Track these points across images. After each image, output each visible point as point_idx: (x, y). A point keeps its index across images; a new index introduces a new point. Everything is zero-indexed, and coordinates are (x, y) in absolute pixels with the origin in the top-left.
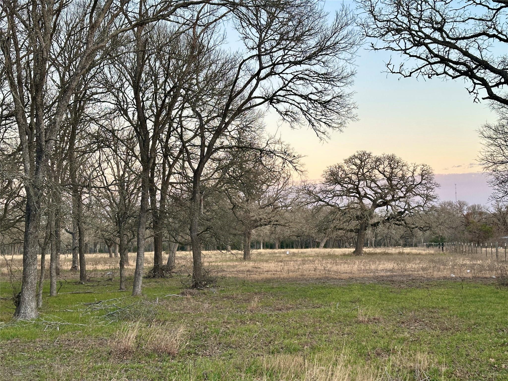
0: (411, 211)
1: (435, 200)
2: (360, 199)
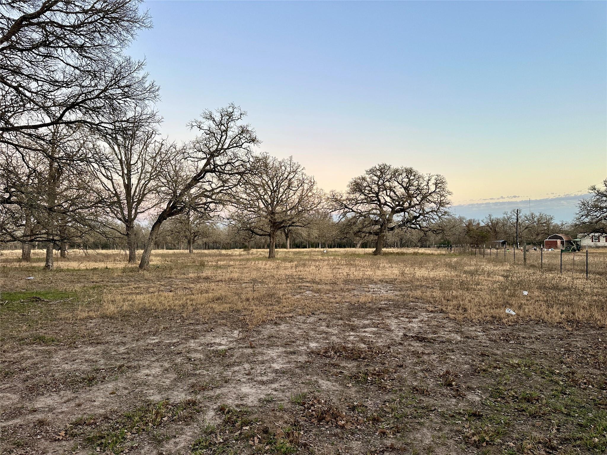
0: (426, 215)
1: (449, 206)
2: (380, 206)
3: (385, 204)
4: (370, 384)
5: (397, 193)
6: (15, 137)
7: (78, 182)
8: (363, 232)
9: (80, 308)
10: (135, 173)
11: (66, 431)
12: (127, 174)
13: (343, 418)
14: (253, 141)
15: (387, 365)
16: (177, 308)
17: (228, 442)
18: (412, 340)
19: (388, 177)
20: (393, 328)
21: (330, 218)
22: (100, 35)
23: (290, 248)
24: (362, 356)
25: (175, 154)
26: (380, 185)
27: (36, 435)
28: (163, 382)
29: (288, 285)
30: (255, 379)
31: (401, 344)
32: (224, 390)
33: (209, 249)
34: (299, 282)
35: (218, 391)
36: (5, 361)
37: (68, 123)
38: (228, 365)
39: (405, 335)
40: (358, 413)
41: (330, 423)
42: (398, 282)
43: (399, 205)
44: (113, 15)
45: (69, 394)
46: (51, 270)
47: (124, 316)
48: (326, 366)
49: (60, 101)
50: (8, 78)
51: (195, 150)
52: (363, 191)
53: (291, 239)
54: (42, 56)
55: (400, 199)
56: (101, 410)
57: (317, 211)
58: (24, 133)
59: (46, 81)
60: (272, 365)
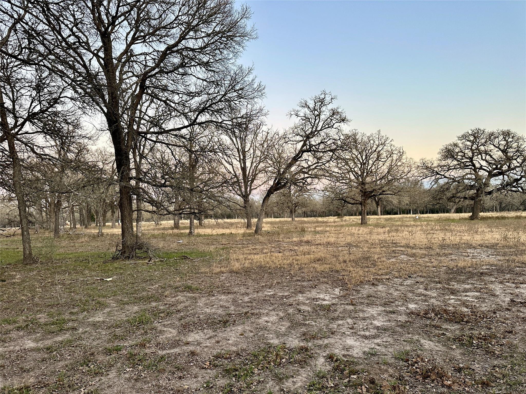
2: (475, 170)
3: (481, 168)
4: (475, 347)
5: (494, 157)
6: (166, 138)
7: (209, 168)
8: (458, 198)
9: (215, 264)
10: (248, 158)
11: (210, 362)
12: (243, 160)
13: (449, 378)
14: (343, 120)
15: (494, 330)
16: (285, 266)
17: (339, 388)
18: (521, 306)
19: (483, 141)
20: (498, 293)
21: (421, 185)
22: (220, 51)
23: (381, 215)
24: (465, 320)
25: (278, 140)
26: (474, 150)
27: (190, 363)
28: (280, 329)
29: (382, 249)
30: (358, 333)
31: (508, 309)
32: (332, 341)
33: (307, 217)
34: (393, 246)
35: (326, 341)
36: (167, 304)
37: (200, 124)
38: (333, 319)
39: (512, 301)
40: (465, 375)
41: (435, 381)
42: (500, 247)
43: (496, 168)
44: (228, 34)
45: (210, 333)
46: (193, 236)
47: (246, 272)
48: (427, 326)
49: (194, 108)
50: (159, 95)
51: (294, 135)
52: (456, 157)
53: (381, 206)
54: (181, 75)
55: (497, 162)
56: (234, 348)
57: (407, 179)
58: (172, 134)
59: (184, 93)
60: (373, 322)
